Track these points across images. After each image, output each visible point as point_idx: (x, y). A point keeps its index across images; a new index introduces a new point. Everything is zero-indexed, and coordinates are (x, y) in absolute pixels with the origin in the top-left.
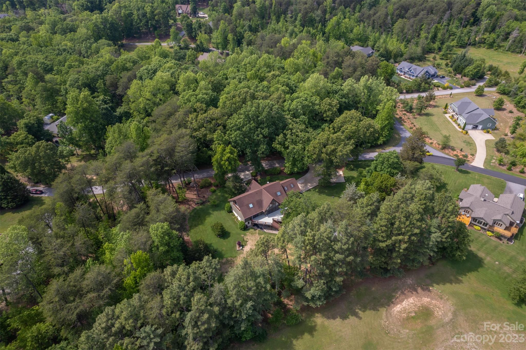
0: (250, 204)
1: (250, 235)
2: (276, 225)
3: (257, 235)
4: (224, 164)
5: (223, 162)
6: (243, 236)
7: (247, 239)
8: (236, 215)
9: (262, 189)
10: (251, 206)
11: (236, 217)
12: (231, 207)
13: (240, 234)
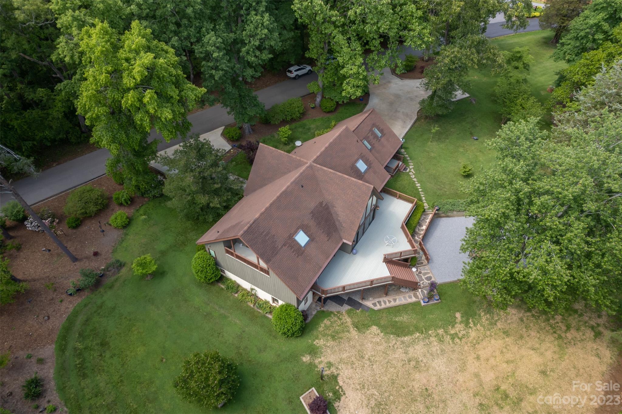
0: (296, 232)
1: (331, 343)
2: (402, 274)
3: (354, 333)
4: (141, 106)
5: (130, 99)
6: (306, 359)
7: (330, 365)
8: (246, 285)
9: (311, 167)
10: (302, 238)
11: (251, 295)
12: (217, 264)
13: (294, 357)
